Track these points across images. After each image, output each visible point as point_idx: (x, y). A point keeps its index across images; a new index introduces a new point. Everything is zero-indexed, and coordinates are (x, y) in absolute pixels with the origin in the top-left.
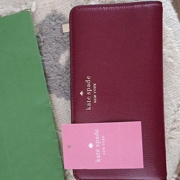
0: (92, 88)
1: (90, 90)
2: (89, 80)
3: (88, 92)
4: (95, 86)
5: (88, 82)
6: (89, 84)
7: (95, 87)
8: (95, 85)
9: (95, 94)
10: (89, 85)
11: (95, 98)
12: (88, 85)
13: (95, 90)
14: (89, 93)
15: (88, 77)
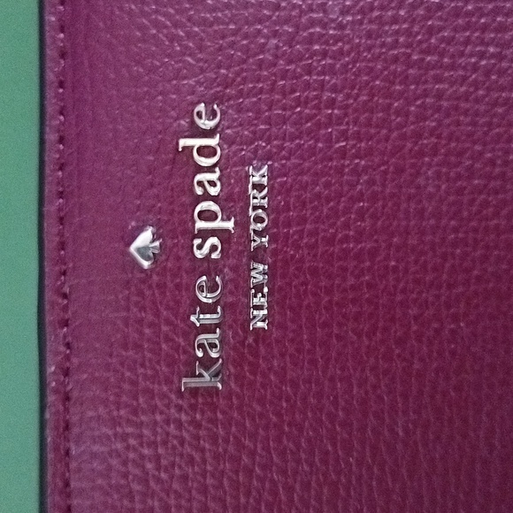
0: (233, 201)
1: (218, 224)
2: (209, 134)
3: (205, 234)
4: (255, 186)
5: (203, 151)
6: (210, 169)
7: (258, 199)
8: (258, 176)
9: (257, 255)
10: (209, 181)
11: (259, 288)
12: (199, 177)
13: (259, 220)
14: (214, 248)
15: (201, 107)
